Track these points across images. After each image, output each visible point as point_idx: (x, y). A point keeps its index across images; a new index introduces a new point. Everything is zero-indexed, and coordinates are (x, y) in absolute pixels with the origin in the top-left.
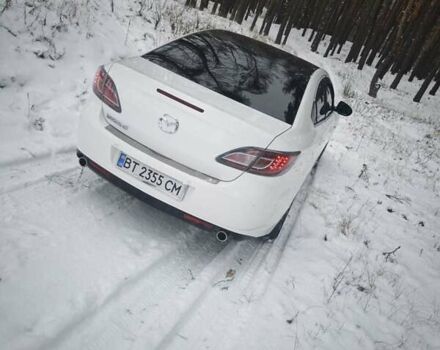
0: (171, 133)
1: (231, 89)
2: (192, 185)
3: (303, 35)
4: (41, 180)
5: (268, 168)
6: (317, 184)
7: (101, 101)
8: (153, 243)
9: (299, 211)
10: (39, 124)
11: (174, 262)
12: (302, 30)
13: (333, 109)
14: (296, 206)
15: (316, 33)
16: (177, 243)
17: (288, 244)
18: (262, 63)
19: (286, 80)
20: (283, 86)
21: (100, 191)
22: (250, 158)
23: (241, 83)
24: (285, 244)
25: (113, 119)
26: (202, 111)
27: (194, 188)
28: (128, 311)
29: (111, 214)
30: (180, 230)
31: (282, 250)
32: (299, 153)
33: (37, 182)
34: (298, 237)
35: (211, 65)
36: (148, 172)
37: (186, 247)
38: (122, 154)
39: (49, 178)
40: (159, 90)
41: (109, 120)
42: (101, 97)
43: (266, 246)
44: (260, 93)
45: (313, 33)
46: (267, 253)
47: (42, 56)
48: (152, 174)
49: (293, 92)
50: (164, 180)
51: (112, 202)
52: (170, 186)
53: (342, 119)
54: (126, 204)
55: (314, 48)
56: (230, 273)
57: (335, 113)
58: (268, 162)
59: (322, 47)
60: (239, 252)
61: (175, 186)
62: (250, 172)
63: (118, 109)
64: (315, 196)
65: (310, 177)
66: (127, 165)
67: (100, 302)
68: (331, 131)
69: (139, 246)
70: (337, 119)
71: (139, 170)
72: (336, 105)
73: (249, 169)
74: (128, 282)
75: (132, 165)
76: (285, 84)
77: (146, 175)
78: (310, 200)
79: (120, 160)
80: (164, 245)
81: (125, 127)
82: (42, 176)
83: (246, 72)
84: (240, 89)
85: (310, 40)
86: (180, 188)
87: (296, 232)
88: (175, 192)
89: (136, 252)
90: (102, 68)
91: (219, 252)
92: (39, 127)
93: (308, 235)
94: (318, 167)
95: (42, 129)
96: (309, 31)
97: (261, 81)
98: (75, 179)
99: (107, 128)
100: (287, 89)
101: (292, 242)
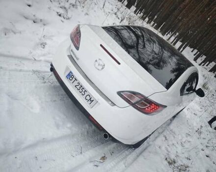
0: (99, 69)
1: (144, 62)
2: (99, 101)
3: (192, 52)
4: (30, 71)
5: (145, 109)
6: (172, 127)
7: (71, 41)
8: (69, 125)
9: (156, 138)
10: (43, 45)
11: (75, 140)
12: (192, 49)
13: (194, 90)
14: (156, 134)
15: (199, 53)
16: (82, 130)
17: (143, 154)
18: (166, 54)
19: (174, 67)
20: (171, 69)
21: (55, 87)
22: (137, 99)
23: (151, 60)
24: (141, 153)
25: (73, 53)
26: (119, 64)
27: (99, 104)
28: (36, 157)
29: (55, 101)
30: (87, 123)
31: (138, 156)
32: (166, 107)
33: (27, 71)
34: (150, 152)
35: (140, 46)
36: (80, 86)
37: (86, 134)
38: (71, 72)
39: (34, 72)
40: (101, 45)
41: (71, 52)
42: (72, 40)
43: (130, 150)
44: (159, 69)
45: (197, 52)
46: (129, 154)
47: (60, 15)
48: (81, 88)
49: (175, 73)
50: (86, 94)
51: (59, 95)
52: (88, 98)
53: (198, 98)
54: (65, 99)
55: (195, 60)
56: (104, 158)
57: (195, 93)
58: (146, 105)
59: (199, 60)
60: (114, 148)
61: (90, 99)
62: (134, 107)
63: (77, 48)
64: (168, 133)
65: (169, 121)
66: (71, 78)
67: (23, 146)
68: (189, 102)
69: (61, 123)
70: (195, 97)
71: (76, 83)
72: (197, 89)
73: (134, 105)
74: (44, 141)
75: (74, 79)
76: (173, 69)
77: (78, 87)
78: (165, 133)
79: (69, 75)
80: (74, 129)
81: (77, 59)
82: (31, 69)
83: (156, 56)
84: (149, 63)
85: (194, 55)
86: (92, 101)
87: (149, 149)
88: (89, 102)
89: (58, 126)
90: (79, 25)
91: (102, 143)
92: (43, 46)
93: (156, 153)
94: (176, 118)
95: (44, 48)
96: (196, 51)
97: (161, 63)
98: (47, 77)
99: (68, 56)
100: (173, 71)
101: (145, 154)
